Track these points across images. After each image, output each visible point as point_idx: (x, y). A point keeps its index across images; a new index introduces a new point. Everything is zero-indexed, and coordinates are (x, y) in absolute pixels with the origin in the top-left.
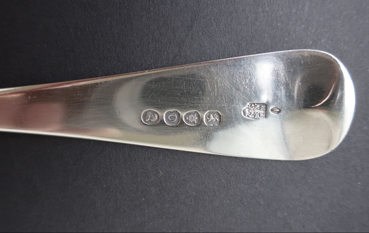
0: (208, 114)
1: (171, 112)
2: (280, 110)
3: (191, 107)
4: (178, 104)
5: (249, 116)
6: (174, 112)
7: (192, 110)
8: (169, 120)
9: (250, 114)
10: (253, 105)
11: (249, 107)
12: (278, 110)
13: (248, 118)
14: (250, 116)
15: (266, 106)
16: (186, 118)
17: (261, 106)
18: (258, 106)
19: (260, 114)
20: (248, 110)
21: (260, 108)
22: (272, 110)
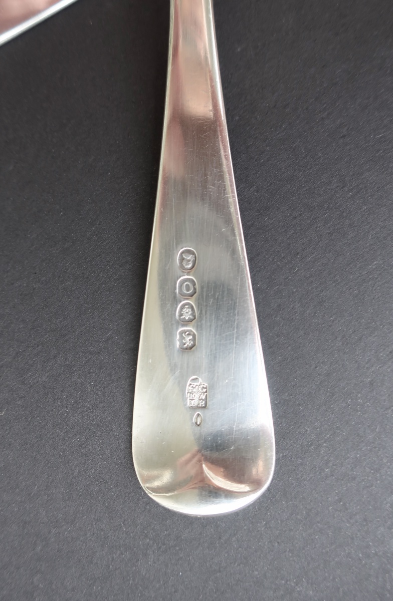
0: (192, 333)
1: (194, 284)
2: (199, 425)
3: (201, 311)
4: (205, 294)
5: (191, 386)
6: (195, 289)
7: (197, 313)
8: (184, 283)
9: (192, 387)
10: (205, 390)
11: (202, 386)
12: (198, 423)
13: (188, 384)
14: (190, 388)
15: (203, 407)
16: (187, 305)
17: (203, 400)
18: (204, 398)
19: (193, 399)
20: (198, 385)
21: (200, 400)
22: (198, 415)
